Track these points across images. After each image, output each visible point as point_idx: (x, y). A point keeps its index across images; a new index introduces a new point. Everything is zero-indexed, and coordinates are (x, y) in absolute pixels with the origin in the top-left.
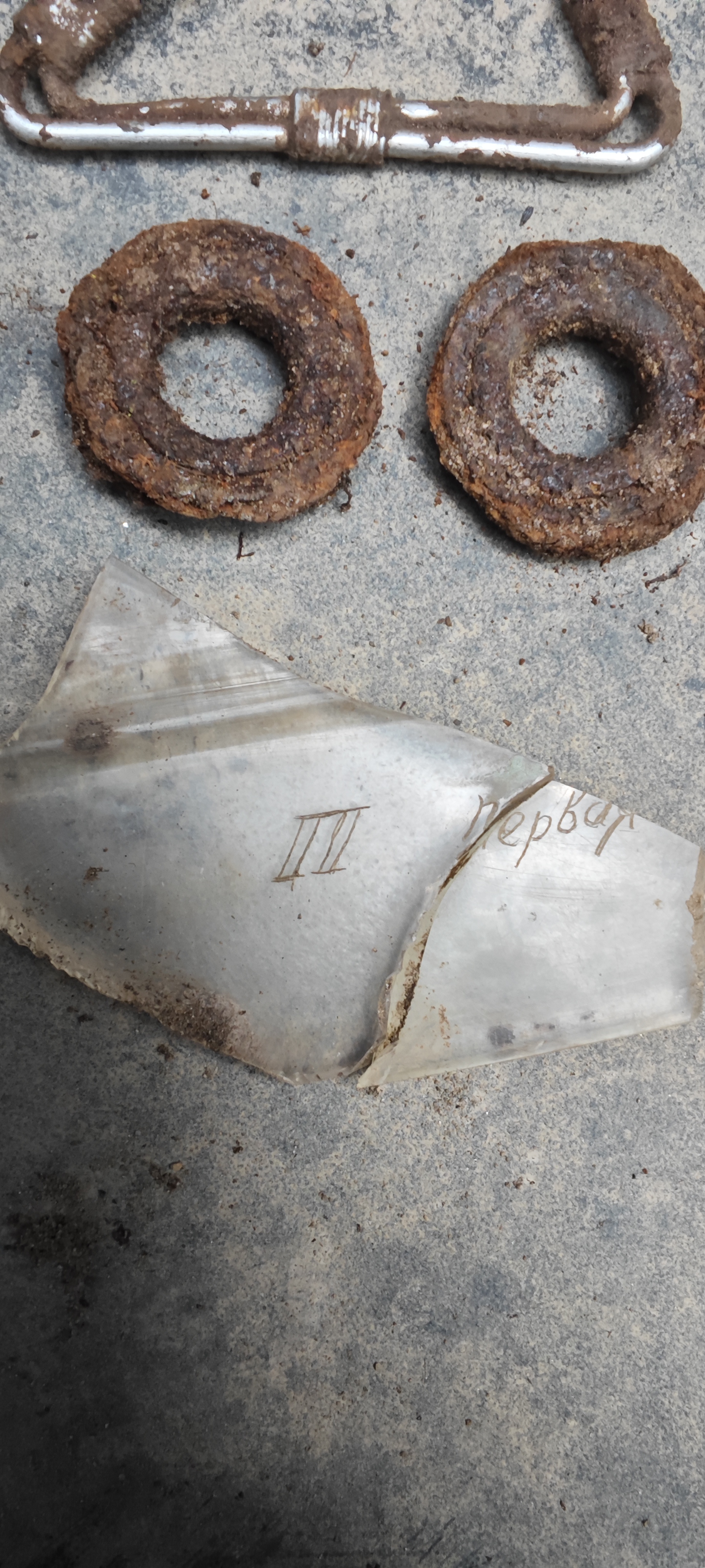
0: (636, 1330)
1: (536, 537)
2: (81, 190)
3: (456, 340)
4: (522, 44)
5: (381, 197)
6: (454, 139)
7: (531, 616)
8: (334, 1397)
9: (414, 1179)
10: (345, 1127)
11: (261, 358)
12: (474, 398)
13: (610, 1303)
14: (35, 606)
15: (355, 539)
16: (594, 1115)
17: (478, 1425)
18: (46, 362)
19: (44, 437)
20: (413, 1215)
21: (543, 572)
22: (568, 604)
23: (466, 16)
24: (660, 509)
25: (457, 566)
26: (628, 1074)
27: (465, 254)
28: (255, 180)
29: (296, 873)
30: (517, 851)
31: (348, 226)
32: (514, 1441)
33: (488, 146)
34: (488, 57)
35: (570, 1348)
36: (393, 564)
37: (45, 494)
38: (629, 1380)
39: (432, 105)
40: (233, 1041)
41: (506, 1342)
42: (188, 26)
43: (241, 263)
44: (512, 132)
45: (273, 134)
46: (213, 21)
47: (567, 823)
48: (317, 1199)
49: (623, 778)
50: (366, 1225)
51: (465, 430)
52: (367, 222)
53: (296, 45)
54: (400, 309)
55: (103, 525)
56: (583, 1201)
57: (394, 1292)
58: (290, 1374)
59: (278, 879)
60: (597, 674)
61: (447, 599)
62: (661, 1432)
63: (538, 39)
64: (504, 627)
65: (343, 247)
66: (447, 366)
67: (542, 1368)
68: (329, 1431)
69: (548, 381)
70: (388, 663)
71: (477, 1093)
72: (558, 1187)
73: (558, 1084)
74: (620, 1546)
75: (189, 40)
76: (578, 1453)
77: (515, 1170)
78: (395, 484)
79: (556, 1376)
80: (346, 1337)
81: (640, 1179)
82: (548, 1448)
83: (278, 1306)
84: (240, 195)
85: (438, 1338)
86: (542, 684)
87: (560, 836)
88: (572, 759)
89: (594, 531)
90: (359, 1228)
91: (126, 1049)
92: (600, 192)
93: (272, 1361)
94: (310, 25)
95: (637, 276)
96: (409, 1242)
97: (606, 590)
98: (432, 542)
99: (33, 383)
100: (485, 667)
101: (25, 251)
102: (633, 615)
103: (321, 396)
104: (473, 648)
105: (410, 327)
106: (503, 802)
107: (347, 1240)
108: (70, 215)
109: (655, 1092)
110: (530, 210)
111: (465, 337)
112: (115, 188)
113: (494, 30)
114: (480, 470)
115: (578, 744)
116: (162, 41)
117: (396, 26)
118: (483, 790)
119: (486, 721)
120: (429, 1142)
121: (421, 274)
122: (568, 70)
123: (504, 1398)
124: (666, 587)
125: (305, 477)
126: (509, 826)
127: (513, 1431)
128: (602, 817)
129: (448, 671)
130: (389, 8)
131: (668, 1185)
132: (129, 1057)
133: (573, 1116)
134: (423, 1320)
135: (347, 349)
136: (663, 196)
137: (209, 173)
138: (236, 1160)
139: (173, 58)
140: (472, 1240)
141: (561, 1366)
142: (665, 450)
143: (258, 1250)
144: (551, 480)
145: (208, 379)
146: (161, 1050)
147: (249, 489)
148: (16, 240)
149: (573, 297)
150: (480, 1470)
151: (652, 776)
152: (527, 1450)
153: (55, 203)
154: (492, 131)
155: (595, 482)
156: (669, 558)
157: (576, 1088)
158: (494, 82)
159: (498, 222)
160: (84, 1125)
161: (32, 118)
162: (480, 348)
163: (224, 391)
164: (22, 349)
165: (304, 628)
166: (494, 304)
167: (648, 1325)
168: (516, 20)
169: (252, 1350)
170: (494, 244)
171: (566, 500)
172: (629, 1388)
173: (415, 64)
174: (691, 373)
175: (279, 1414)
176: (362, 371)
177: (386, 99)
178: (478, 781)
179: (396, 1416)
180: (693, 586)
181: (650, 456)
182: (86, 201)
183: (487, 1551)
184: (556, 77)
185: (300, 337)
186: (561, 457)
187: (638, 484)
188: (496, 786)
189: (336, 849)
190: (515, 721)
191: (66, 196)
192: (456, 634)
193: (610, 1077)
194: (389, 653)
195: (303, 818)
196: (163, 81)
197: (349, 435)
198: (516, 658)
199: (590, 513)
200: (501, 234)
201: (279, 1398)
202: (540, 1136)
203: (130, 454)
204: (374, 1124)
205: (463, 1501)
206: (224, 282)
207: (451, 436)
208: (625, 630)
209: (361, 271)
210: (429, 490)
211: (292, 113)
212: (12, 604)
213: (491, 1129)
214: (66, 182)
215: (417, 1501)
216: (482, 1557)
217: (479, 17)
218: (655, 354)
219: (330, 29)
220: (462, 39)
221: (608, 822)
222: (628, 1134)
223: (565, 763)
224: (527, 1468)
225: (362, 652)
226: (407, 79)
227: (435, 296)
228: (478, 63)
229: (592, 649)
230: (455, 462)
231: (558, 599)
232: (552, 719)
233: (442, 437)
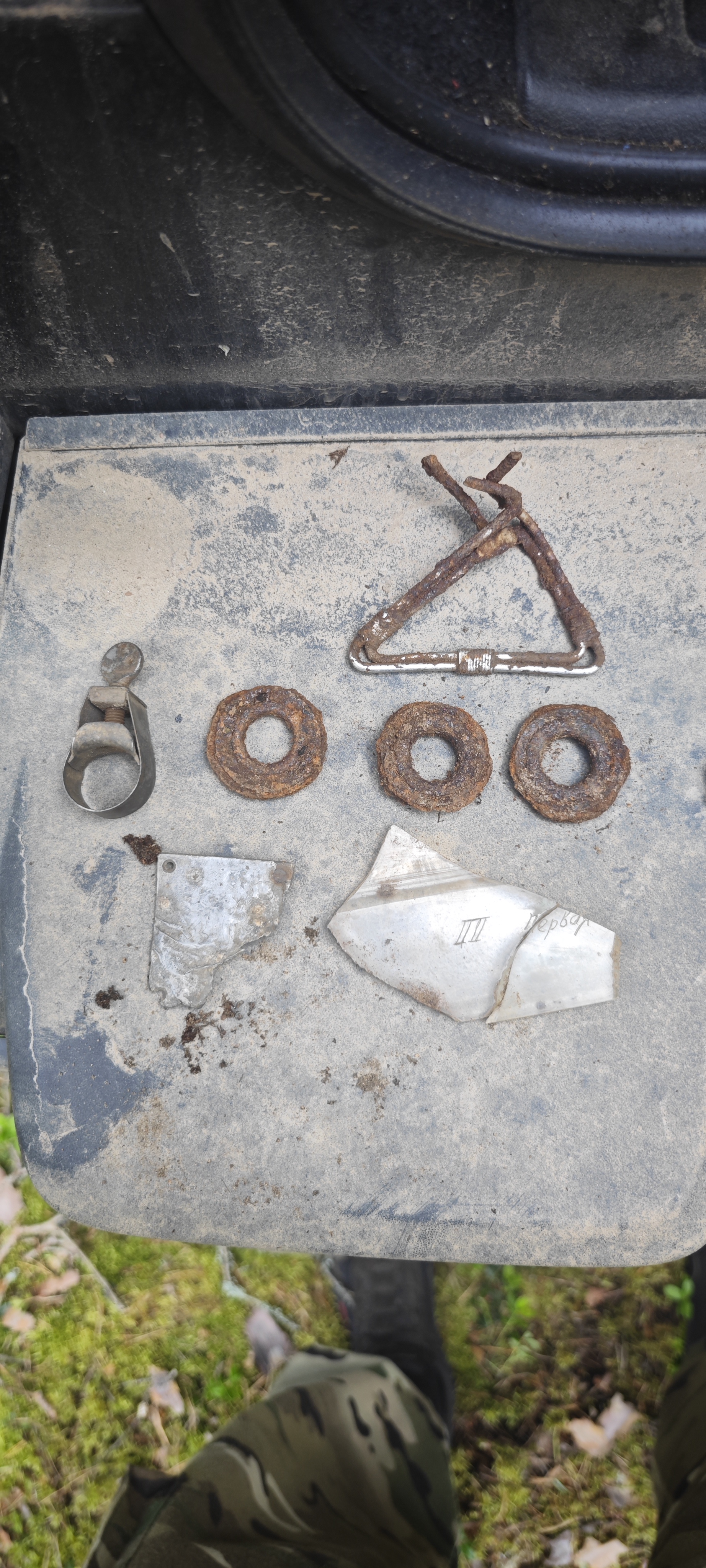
0: (595, 1123)
1: (551, 816)
2: (378, 684)
3: (520, 743)
4: (545, 625)
5: (491, 684)
6: (519, 667)
7: (551, 844)
8: (478, 1146)
9: (508, 1062)
10: (481, 1042)
11: (446, 745)
12: (527, 765)
13: (585, 1112)
14: (361, 841)
15: (483, 814)
16: (578, 1039)
17: (534, 1158)
18: (365, 748)
19: (364, 777)
20: (508, 1076)
21: (556, 827)
22: (566, 839)
23: (523, 615)
24: (597, 806)
25: (522, 825)
26: (591, 1022)
27: (524, 704)
28: (443, 679)
29: (463, 942)
30: (545, 934)
31: (479, 695)
32: (548, 1165)
33: (531, 668)
34: (532, 630)
35: (569, 1130)
36: (497, 824)
37: (365, 798)
38: (593, 1142)
39: (511, 655)
40: (440, 1005)
41: (544, 1126)
42: (418, 623)
43: (441, 719)
44: (540, 664)
45: (452, 666)
46: (427, 620)
47: (563, 923)
48: (470, 1070)
49: (588, 907)
50: (490, 1080)
51: (524, 777)
52: (486, 693)
53: (458, 628)
54: (499, 726)
55: (387, 810)
56: (574, 1072)
57: (500, 1106)
58: (461, 1137)
59: (456, 944)
60: (577, 866)
61: (519, 837)
62: (605, 1163)
63: (551, 623)
64: (541, 848)
65: (477, 703)
66: (517, 753)
67: (559, 1137)
68: (476, 1158)
69: (557, 752)
70: (496, 862)
71: (532, 1030)
72: (564, 1067)
73: (564, 1026)
74: (589, 1206)
75: (418, 628)
76: (573, 1170)
77: (547, 1060)
78: (498, 793)
79: (564, 1140)
80: (483, 1123)
81: (597, 1064)
82: (561, 1168)
83: (456, 1110)
84: (438, 684)
85: (518, 1124)
86: (556, 870)
87: (561, 928)
88: (568, 900)
89: (572, 814)
90: (487, 1081)
91: (397, 1011)
92: (576, 680)
93: (454, 1131)
94: (464, 620)
95: (588, 719)
96: (506, 1087)
97: (580, 833)
98: (513, 816)
99: (360, 756)
100: (534, 863)
101: (357, 707)
102: (591, 843)
103: (470, 766)
104: (529, 856)
105: (503, 733)
106: (539, 915)
107: (483, 1086)
108: (374, 693)
109: (602, 1030)
110: (549, 687)
111: (523, 742)
112: (390, 683)
113: (534, 620)
114: (530, 791)
115: (570, 894)
116: (408, 628)
117: (496, 620)
118: (532, 911)
119: (534, 885)
120: (514, 1048)
121: (507, 712)
122: (563, 634)
123: (544, 1148)
124: (604, 832)
125: (464, 795)
126: (542, 924)
127: (547, 1161)
128: (577, 921)
129: (519, 865)
130: (493, 613)
131: (608, 1066)
132: (398, 1013)
133: (570, 1039)
134: (512, 1117)
135: (479, 748)
136: (600, 680)
137: (426, 677)
138: (439, 1053)
139: (412, 634)
140: (532, 1086)
141: (566, 1136)
142: (599, 784)
143: (448, 1089)
144: (556, 796)
145: (426, 754)
146: (411, 1011)
147: (445, 801)
148: (354, 703)
149: (563, 727)
150: (535, 1175)
151: (600, 906)
152: (553, 1168)
153: (368, 689)
154: (533, 664)
155: (571, 795)
156: (605, 821)
157: (571, 1028)
158: (534, 640)
159: (536, 692)
160: (381, 1040)
161: (363, 663)
162: (528, 746)
163: (432, 758)
164: (356, 743)
165: (464, 849)
166: (534, 730)
167: (600, 1121)
168: (542, 616)
169: (446, 1127)
170: (535, 700)
171: (562, 803)
172: (593, 1145)
173: (504, 634)
174: (608, 755)
175: (457, 1152)
176: (485, 756)
177: (494, 653)
178: (529, 908)
179: (502, 1154)
180: (615, 832)
181: (593, 786)
182: (380, 688)
183: (538, 1206)
184: (558, 637)
185: (463, 745)
186: (560, 786)
187: (589, 796)
188: (537, 910)
189: (478, 932)
190: (545, 885)
191: (373, 687)
192: (522, 851)
193: (584, 1024)
194: (496, 858)
195: (465, 921)
196: (409, 643)
197: (480, 780)
198: (546, 860)
199: (571, 807)
200: (537, 697)
201: (457, 1146)
202: (557, 1046)
203: (402, 789)
204: (492, 1041)
205: (528, 1187)
206: (435, 726)
207: (519, 779)
208: (588, 849)
209: (484, 712)
210: (511, 796)
211: (458, 659)
212: (353, 840)
213: (538, 1044)
214: (373, 681)
215: (510, 1186)
216: (536, 1208)
217: (528, 615)
218: (594, 748)
219: (471, 622)
220: (521, 624)
221: (579, 923)
222: (592, 1046)
223: (565, 901)
224: (553, 1175)
225: (486, 858)
226: (501, 639)
227: (512, 720)
228: (528, 633)
229: (575, 856)
230: (521, 789)
231: (562, 837)
232: (560, 884)
233: (515, 779)
